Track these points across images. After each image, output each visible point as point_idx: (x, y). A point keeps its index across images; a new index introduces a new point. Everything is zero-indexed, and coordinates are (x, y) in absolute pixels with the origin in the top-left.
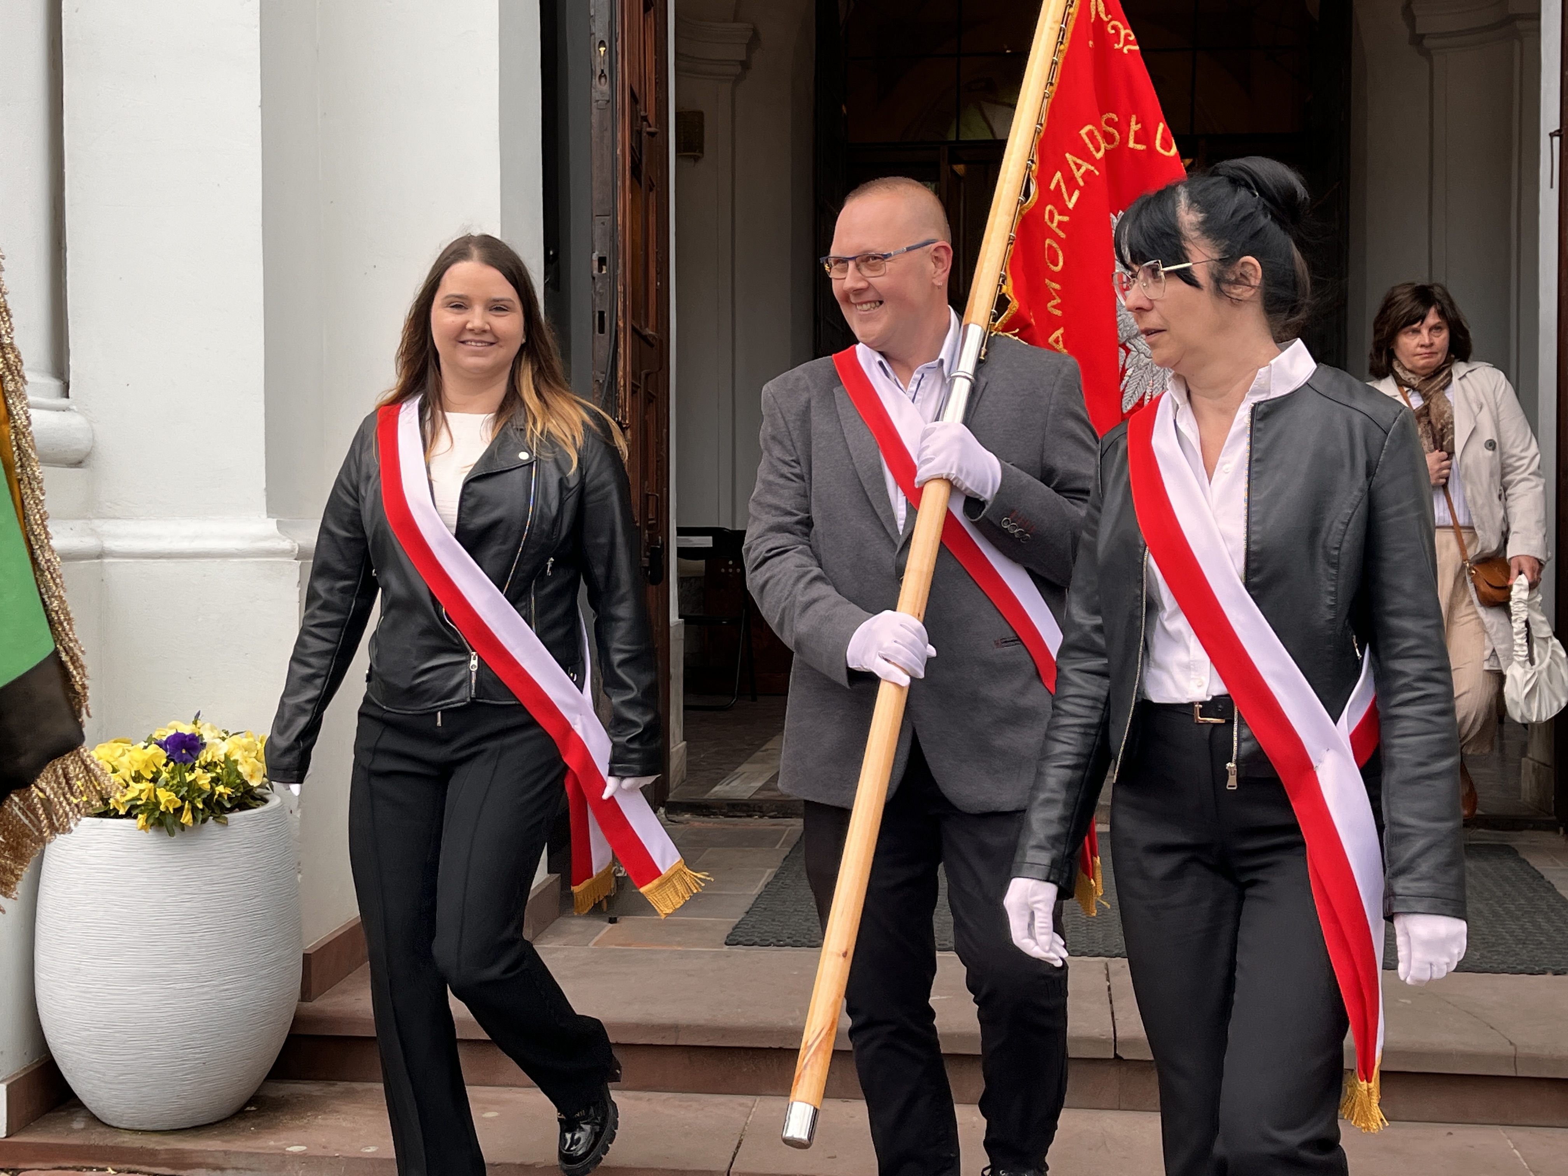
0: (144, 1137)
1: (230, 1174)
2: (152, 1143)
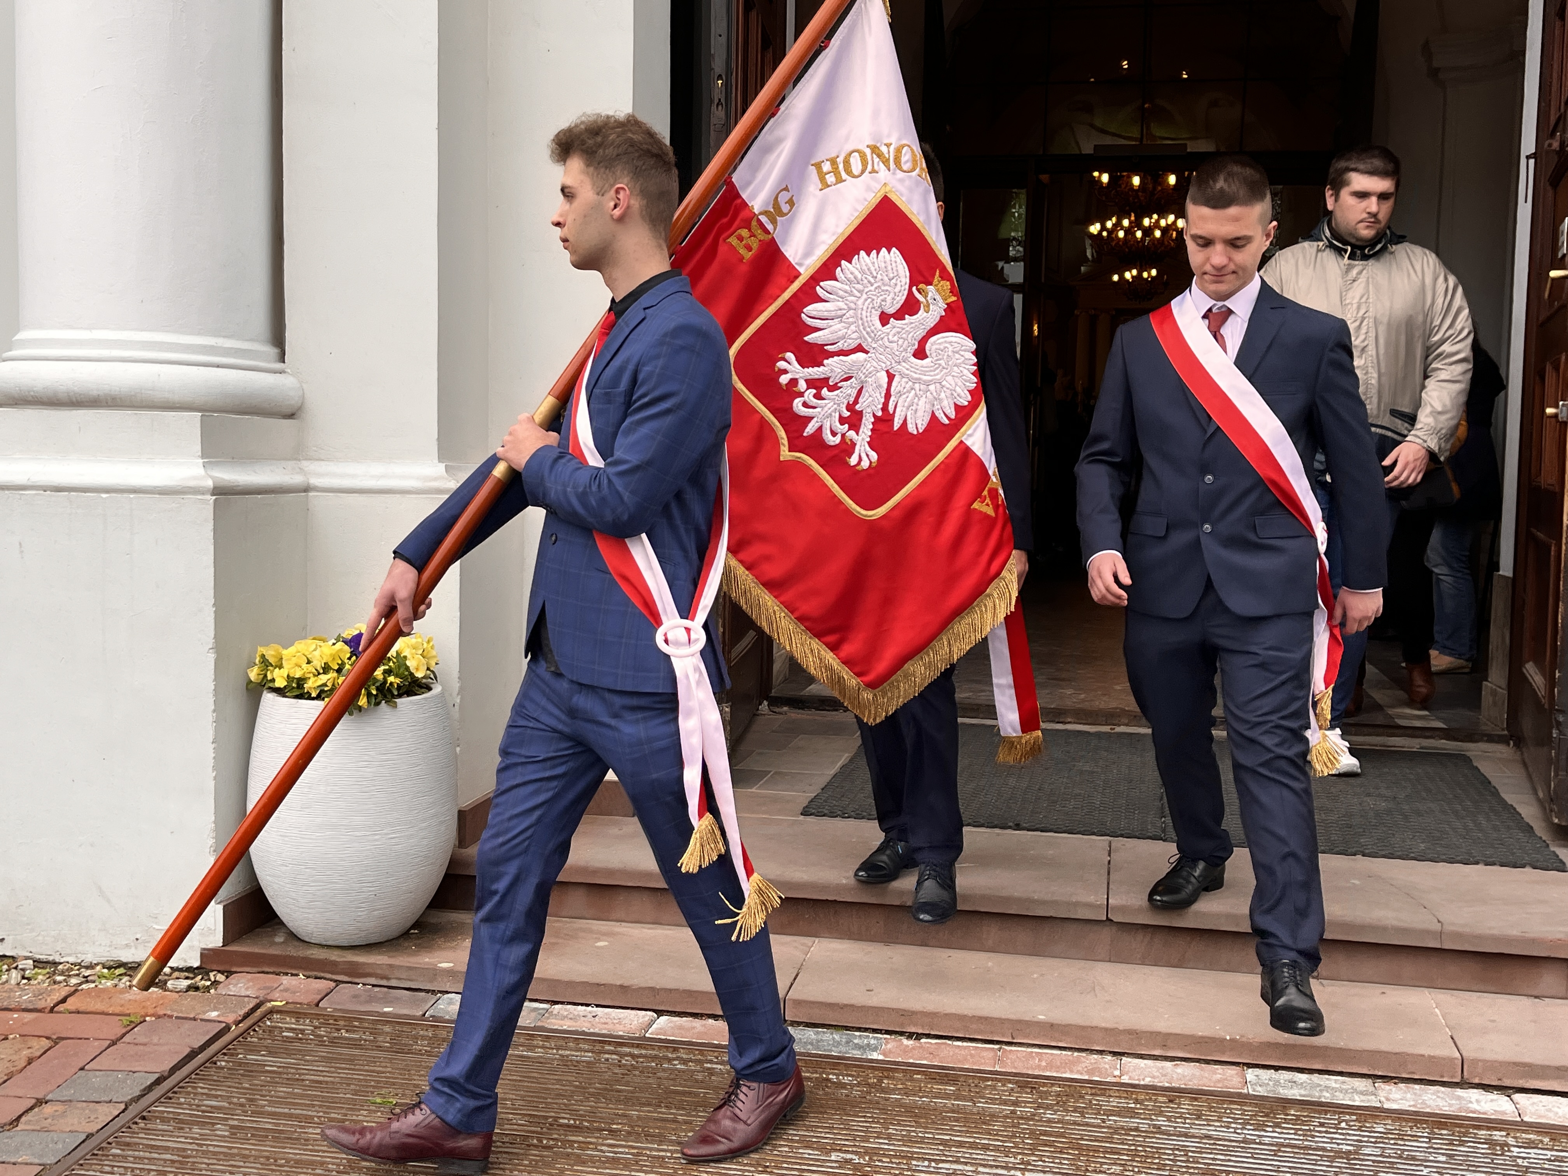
0: (328, 951)
1: (393, 983)
2: (334, 956)
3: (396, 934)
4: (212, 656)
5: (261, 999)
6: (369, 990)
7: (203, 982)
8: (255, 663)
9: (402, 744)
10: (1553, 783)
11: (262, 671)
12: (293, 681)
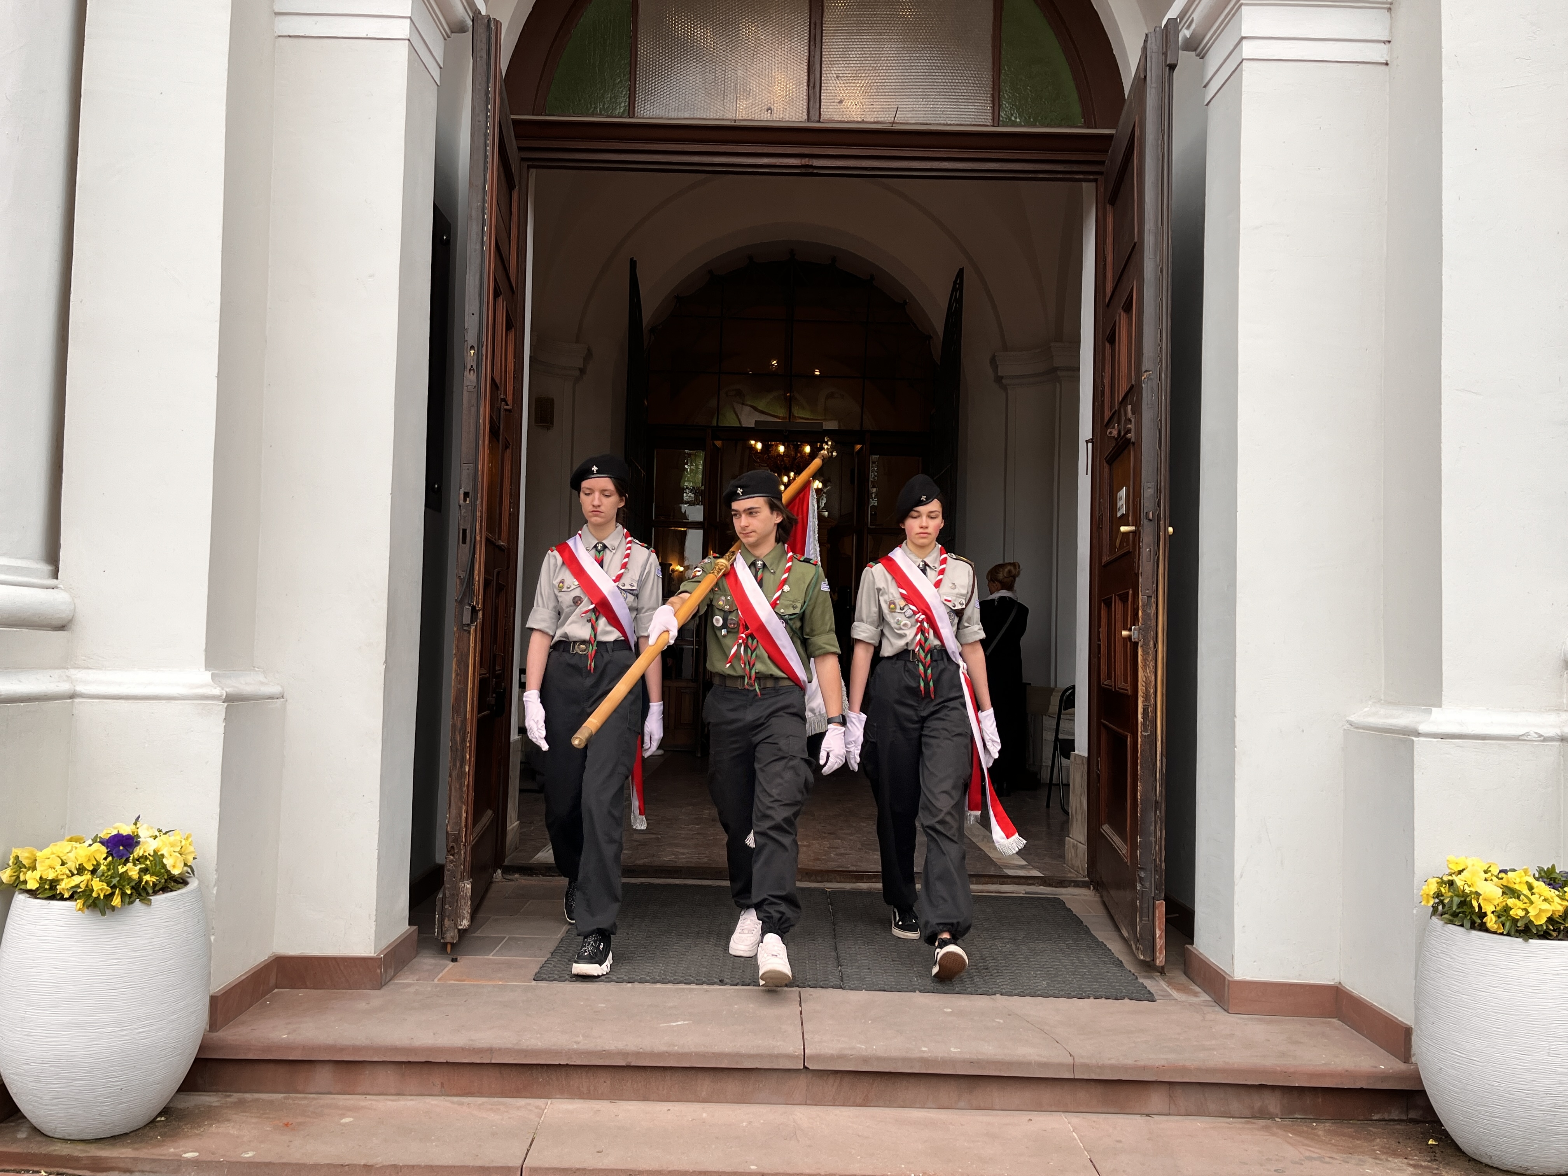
0: (72, 1146)
2: (76, 1150)
3: (142, 1124)
8: (8, 864)
9: (155, 940)
10: (1138, 927)
11: (14, 872)
12: (46, 883)
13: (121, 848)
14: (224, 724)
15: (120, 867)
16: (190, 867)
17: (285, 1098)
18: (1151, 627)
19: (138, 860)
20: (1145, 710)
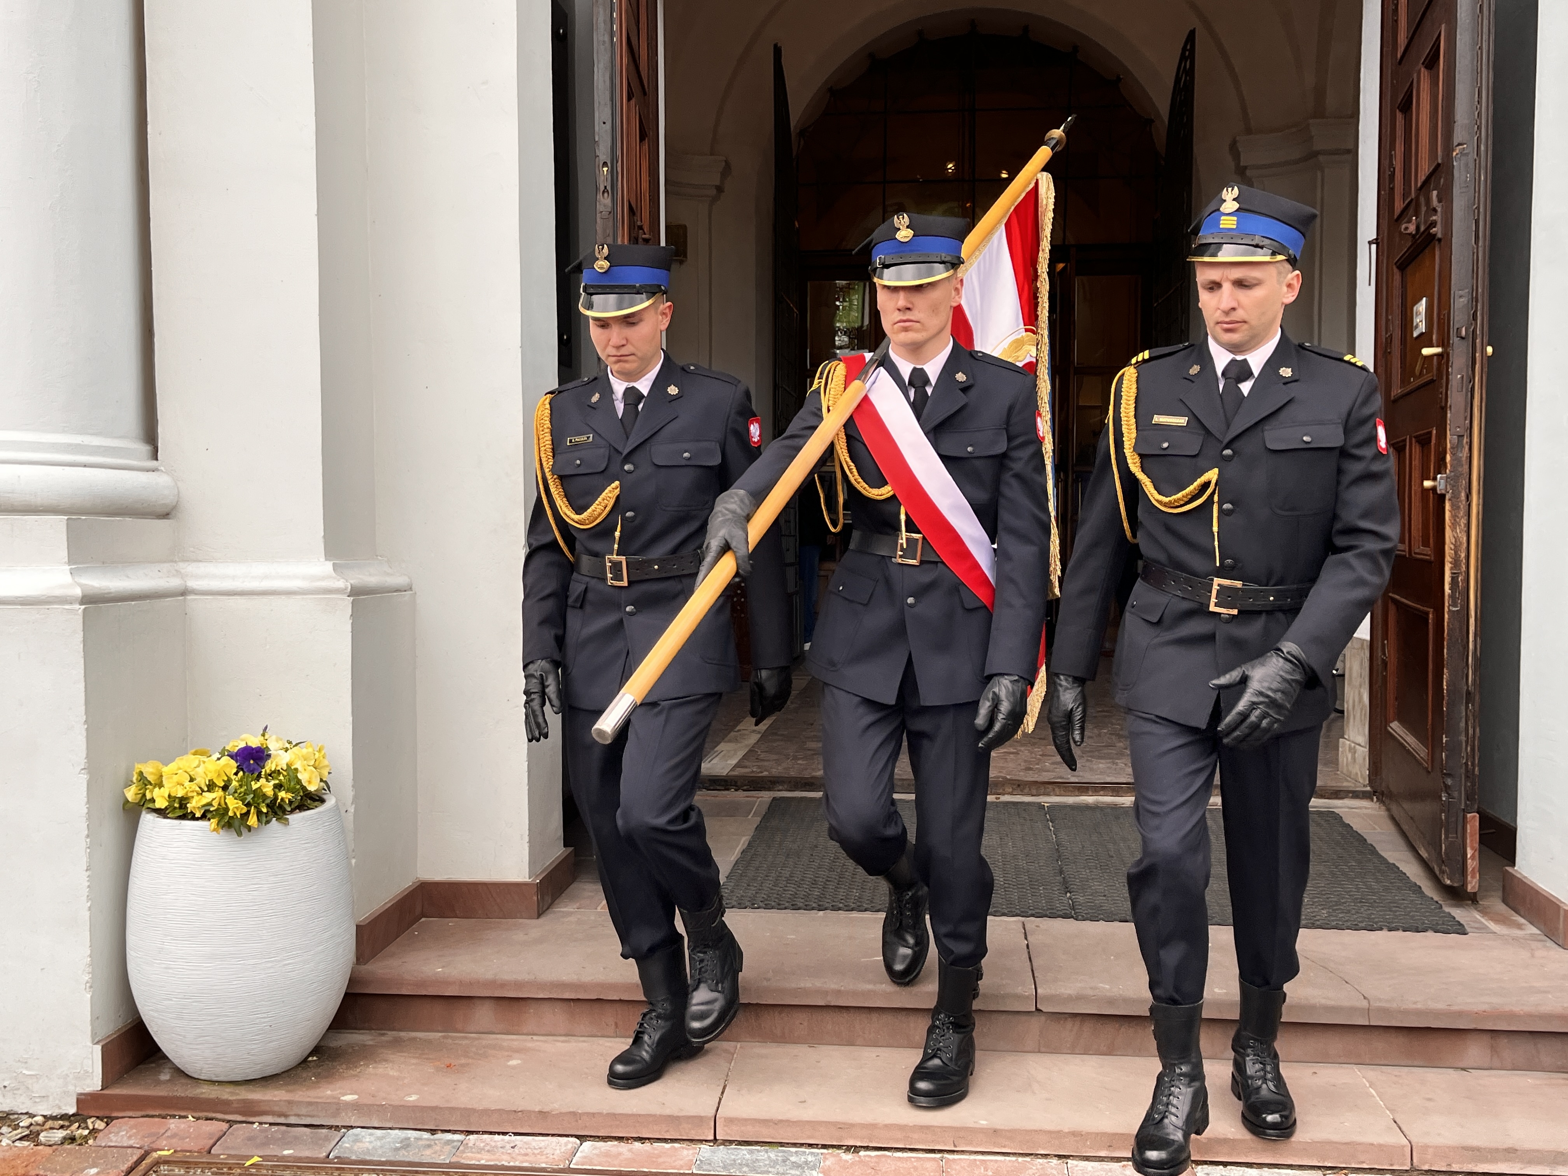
0: (219, 1088)
1: (292, 1120)
2: (226, 1094)
3: (293, 1063)
4: (84, 778)
5: (146, 1148)
6: (266, 1130)
7: (80, 1131)
8: (132, 781)
9: (295, 863)
10: (1443, 845)
11: (140, 790)
12: (174, 801)
13: (252, 762)
14: (351, 621)
15: (253, 783)
16: (326, 782)
17: (444, 1037)
18: (1463, 474)
19: (270, 775)
20: (1454, 580)
